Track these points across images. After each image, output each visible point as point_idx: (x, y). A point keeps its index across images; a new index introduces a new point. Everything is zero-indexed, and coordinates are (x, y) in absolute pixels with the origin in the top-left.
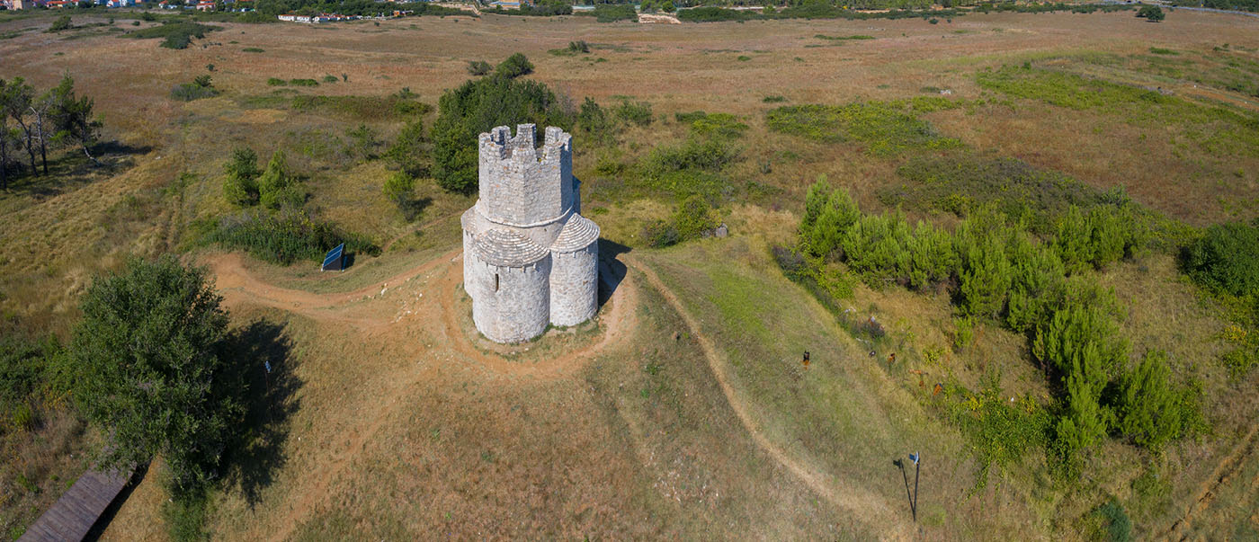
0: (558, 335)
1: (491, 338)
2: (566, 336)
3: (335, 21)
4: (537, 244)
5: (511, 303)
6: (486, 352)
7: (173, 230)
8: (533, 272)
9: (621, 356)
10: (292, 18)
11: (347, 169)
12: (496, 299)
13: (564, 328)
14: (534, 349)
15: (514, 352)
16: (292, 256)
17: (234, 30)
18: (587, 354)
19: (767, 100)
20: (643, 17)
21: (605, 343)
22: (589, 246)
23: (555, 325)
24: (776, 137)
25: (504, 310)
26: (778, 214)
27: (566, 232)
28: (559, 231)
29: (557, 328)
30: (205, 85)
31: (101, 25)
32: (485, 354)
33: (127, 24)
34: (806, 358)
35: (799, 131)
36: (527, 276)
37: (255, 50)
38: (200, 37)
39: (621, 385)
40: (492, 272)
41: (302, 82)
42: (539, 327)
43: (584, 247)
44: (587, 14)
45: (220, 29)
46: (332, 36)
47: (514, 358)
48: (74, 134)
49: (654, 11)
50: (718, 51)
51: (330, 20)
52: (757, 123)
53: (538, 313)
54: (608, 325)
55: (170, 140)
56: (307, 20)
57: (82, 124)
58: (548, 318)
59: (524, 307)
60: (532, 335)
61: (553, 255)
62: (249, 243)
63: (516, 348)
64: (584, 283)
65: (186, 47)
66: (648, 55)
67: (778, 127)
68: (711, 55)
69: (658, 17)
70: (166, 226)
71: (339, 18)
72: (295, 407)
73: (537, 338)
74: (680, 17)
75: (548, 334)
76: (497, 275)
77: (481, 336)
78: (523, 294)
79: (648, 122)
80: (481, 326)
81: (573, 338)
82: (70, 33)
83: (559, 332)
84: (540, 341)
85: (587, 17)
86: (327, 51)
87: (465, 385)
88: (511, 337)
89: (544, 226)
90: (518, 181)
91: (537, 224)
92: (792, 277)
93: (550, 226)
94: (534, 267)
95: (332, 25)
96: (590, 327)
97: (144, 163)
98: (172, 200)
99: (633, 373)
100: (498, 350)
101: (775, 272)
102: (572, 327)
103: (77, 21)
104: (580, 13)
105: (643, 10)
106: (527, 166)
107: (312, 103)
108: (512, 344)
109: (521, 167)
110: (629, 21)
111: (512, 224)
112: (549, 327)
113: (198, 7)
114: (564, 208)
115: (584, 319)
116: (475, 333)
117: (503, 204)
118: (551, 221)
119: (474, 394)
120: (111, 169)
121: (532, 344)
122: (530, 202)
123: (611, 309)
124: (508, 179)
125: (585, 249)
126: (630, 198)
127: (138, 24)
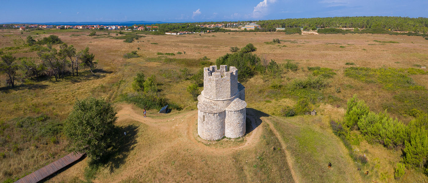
0: (227, 141)
1: (202, 137)
2: (230, 141)
3: (185, 34)
4: (220, 106)
5: (209, 126)
6: (199, 142)
7: (113, 96)
8: (217, 116)
9: (248, 151)
10: (170, 33)
11: (178, 82)
12: (203, 124)
13: (230, 139)
14: (216, 144)
15: (209, 143)
16: (150, 107)
17: (149, 37)
18: (236, 149)
19: (347, 64)
20: (304, 32)
21: (244, 146)
22: (240, 110)
23: (227, 137)
24: (347, 78)
25: (206, 128)
26: (338, 109)
27: (232, 104)
28: (229, 104)
29: (227, 138)
30: (135, 54)
31: (105, 35)
32: (198, 142)
33: (114, 35)
34: (330, 165)
35: (356, 77)
36: (215, 117)
37: (155, 44)
38: (137, 39)
39: (247, 162)
40: (202, 114)
41: (169, 54)
42: (220, 137)
43: (238, 110)
44: (282, 31)
45: (144, 37)
46: (183, 39)
47: (209, 145)
48: (88, 65)
49: (308, 30)
50: (332, 44)
51: (184, 34)
52: (340, 73)
53: (219, 132)
54: (248, 140)
55: (120, 70)
56: (175, 34)
57: (91, 62)
58: (224, 134)
59: (213, 128)
60: (217, 139)
61: (226, 111)
62: (136, 102)
63: (210, 142)
64: (238, 123)
65: (132, 42)
66: (304, 45)
67: (348, 75)
68: (329, 45)
69: (309, 32)
70: (112, 95)
71: (186, 33)
72: (133, 149)
73: (219, 140)
74: (318, 32)
75: (223, 140)
76: (204, 116)
77: (199, 136)
78: (213, 123)
79: (296, 70)
80: (199, 133)
81: (232, 143)
82: (95, 36)
83: (228, 140)
84: (219, 141)
85: (282, 32)
86: (180, 44)
87: (188, 150)
88: (208, 138)
89: (223, 101)
90: (214, 84)
91: (220, 100)
92: (336, 133)
93: (225, 101)
94: (218, 114)
95: (184, 35)
96: (240, 140)
97: (109, 76)
98: (115, 88)
99: (253, 158)
100: (203, 141)
101: (330, 131)
102: (233, 139)
103: (97, 33)
104: (279, 31)
105: (304, 30)
106: (217, 79)
107: (171, 60)
108: (209, 141)
109: (215, 79)
110: (298, 34)
111: (211, 99)
112: (224, 137)
113: (138, 29)
114: (232, 95)
115: (238, 137)
116: (197, 135)
117: (209, 92)
118: (226, 99)
119: (190, 153)
120: (98, 77)
121: (216, 142)
122: (218, 92)
123: (251, 135)
124: (210, 83)
125: (238, 111)
126: (281, 97)
127: (117, 35)
